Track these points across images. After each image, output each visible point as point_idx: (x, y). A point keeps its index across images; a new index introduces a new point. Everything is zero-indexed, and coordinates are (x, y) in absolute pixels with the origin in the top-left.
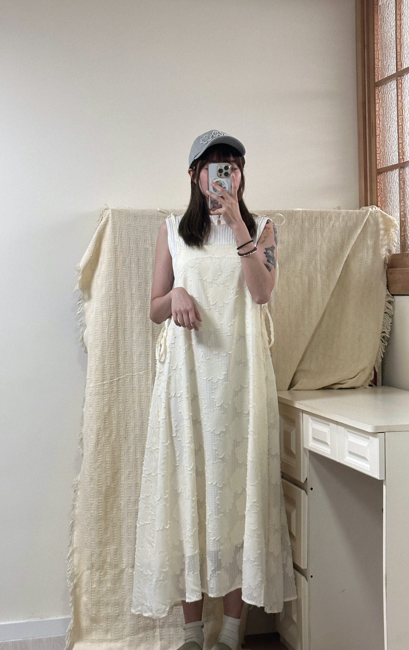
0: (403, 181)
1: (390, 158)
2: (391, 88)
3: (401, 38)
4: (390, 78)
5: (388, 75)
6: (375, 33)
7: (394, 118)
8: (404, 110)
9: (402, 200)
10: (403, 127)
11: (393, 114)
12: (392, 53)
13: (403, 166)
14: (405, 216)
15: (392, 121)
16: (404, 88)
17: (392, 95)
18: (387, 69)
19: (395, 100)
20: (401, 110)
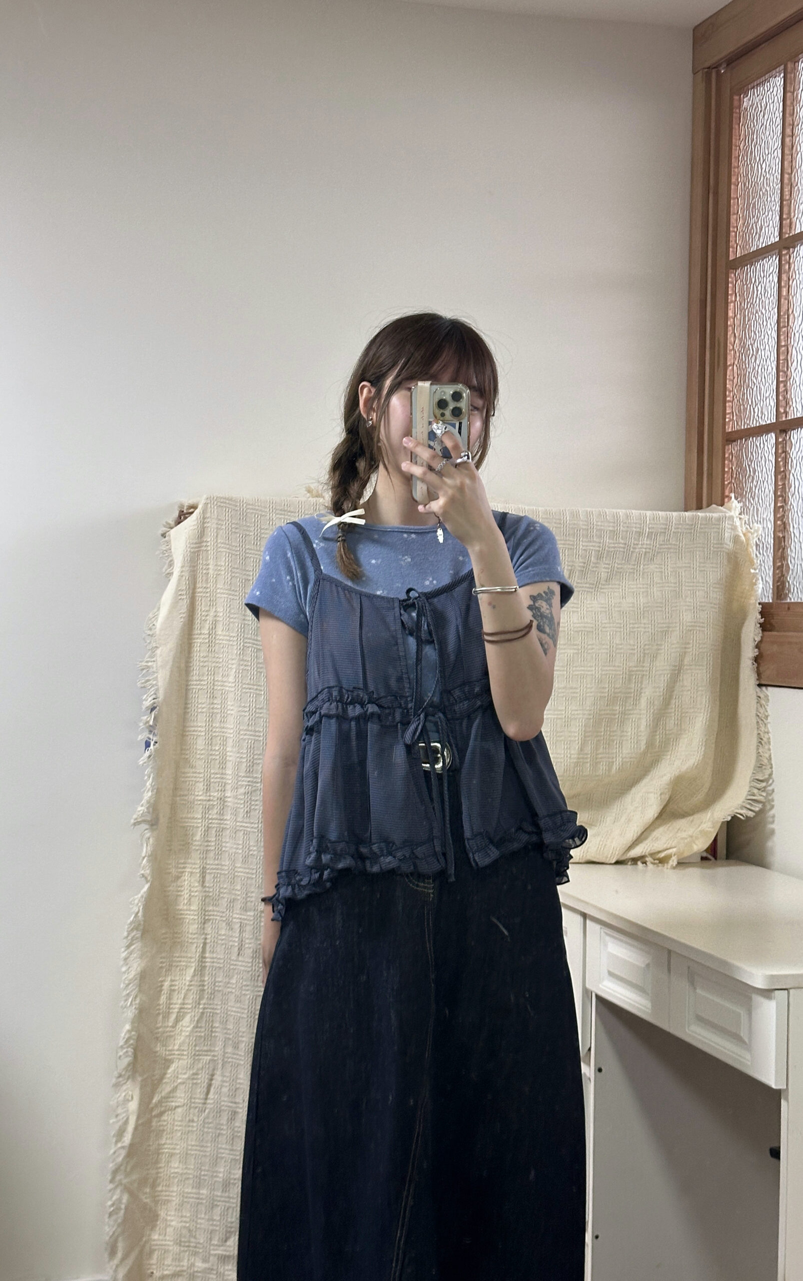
0: (783, 458)
1: (757, 411)
2: (763, 271)
3: (791, 172)
4: (765, 252)
5: (758, 246)
6: (734, 163)
7: (769, 333)
8: (791, 317)
9: (780, 496)
10: (787, 350)
11: (767, 325)
12: (771, 201)
13: (783, 427)
14: (785, 528)
15: (762, 337)
16: (795, 273)
17: (768, 285)
18: (756, 234)
19: (772, 297)
20: (786, 316)
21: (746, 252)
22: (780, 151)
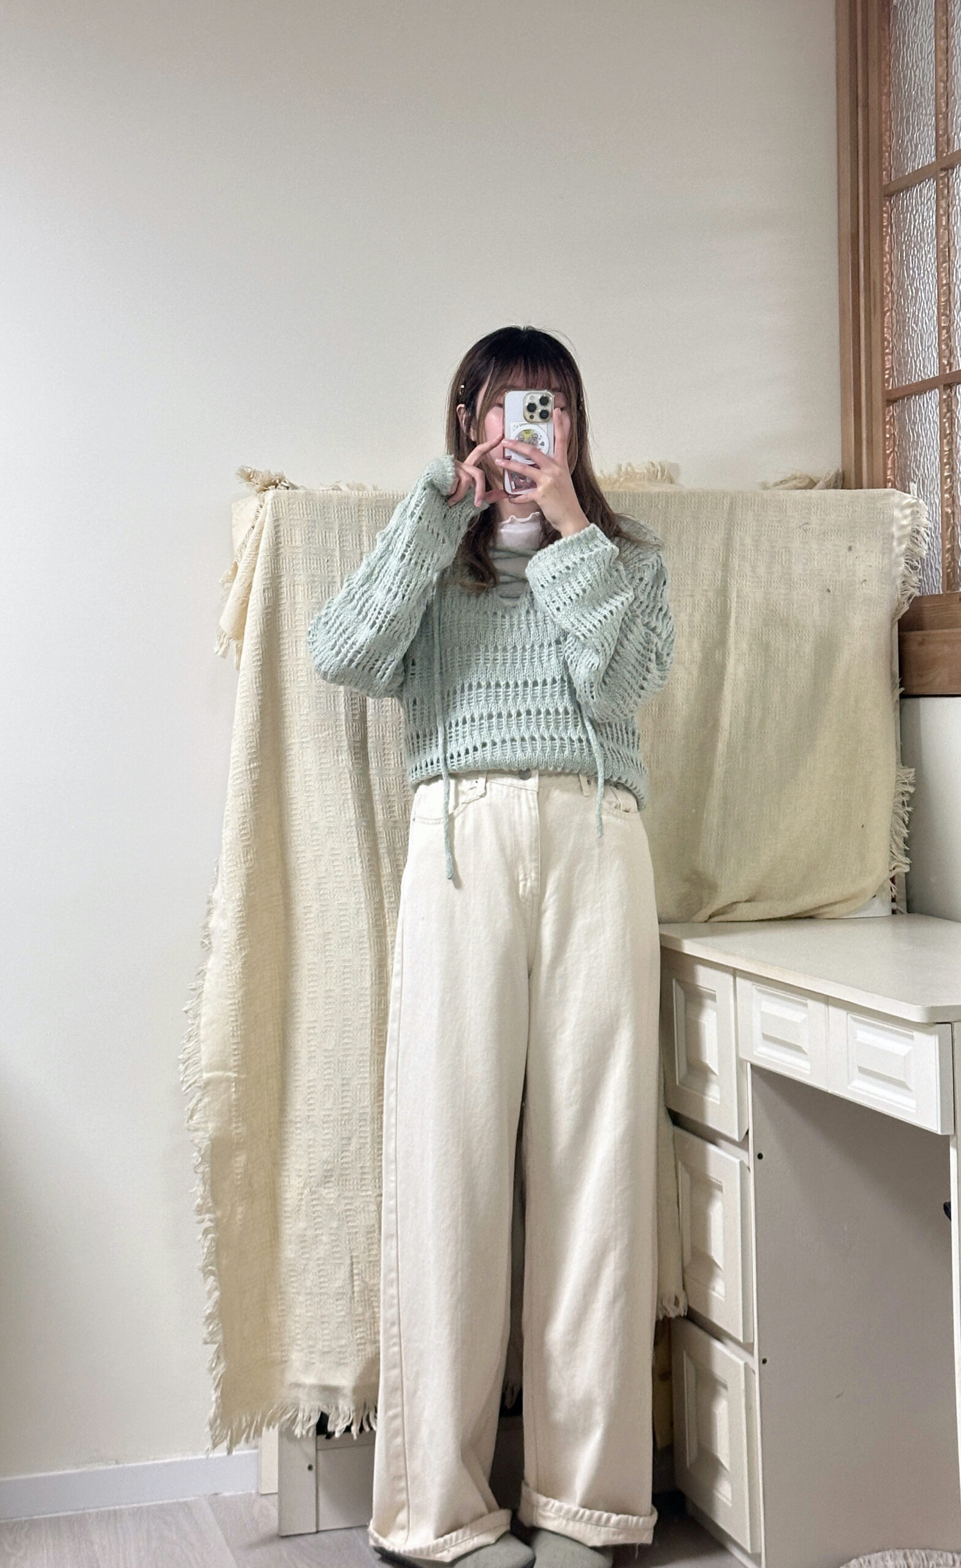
0: (948, 419)
1: (918, 365)
2: (921, 197)
3: (947, 80)
4: (920, 176)
5: (913, 167)
7: (929, 270)
8: (952, 250)
9: (946, 464)
10: (949, 288)
11: (926, 260)
12: (926, 115)
13: (949, 382)
14: (954, 502)
15: (922, 275)
16: (955, 197)
17: (925, 214)
18: (911, 154)
19: (931, 227)
20: (947, 250)
21: (900, 175)
22: (934, 55)
